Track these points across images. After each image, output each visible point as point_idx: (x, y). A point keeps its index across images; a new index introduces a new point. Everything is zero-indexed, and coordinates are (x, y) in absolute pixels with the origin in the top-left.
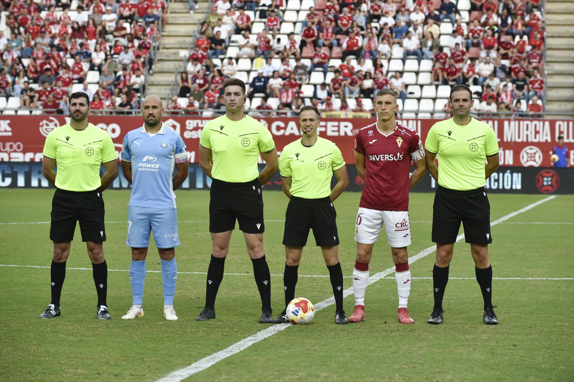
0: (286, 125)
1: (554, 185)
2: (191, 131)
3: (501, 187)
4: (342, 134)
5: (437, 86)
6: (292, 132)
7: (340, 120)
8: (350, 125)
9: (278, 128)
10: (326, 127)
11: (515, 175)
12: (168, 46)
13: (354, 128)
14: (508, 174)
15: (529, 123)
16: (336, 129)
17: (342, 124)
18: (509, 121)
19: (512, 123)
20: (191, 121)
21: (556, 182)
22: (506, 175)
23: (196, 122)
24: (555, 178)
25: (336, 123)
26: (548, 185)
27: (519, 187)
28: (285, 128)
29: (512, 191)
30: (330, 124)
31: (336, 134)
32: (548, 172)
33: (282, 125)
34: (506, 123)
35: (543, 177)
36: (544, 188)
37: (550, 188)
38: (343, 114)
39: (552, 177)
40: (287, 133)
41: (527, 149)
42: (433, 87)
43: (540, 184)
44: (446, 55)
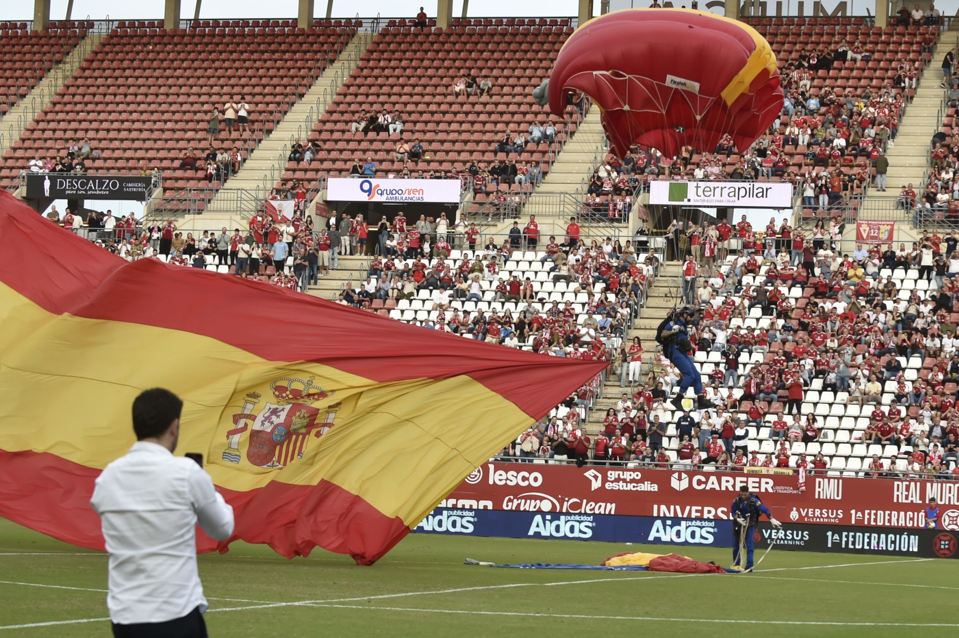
0: (707, 479)
1: (952, 549)
2: (612, 482)
3: (897, 549)
4: (763, 490)
5: (868, 446)
6: (713, 486)
7: (761, 476)
8: (771, 482)
9: (699, 482)
10: (747, 482)
11: (912, 537)
12: (609, 396)
13: (775, 485)
14: (905, 536)
15: (952, 485)
16: (757, 485)
17: (763, 480)
18: (932, 482)
19: (935, 485)
20: (613, 472)
21: (954, 546)
22: (903, 537)
23: (617, 473)
24: (952, 542)
25: (757, 480)
26: (945, 549)
27: (916, 550)
28: (706, 483)
29: (908, 554)
30: (751, 480)
31: (757, 490)
32: (945, 536)
33: (703, 479)
34: (929, 485)
35: (941, 540)
36: (941, 552)
37: (947, 552)
38: (764, 471)
39: (949, 541)
40: (708, 488)
41: (949, 512)
42: (864, 446)
43: (938, 548)
44: (883, 413)
